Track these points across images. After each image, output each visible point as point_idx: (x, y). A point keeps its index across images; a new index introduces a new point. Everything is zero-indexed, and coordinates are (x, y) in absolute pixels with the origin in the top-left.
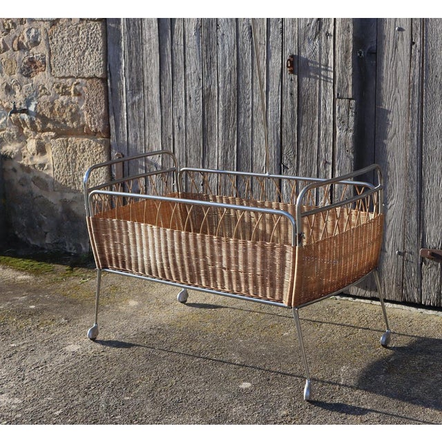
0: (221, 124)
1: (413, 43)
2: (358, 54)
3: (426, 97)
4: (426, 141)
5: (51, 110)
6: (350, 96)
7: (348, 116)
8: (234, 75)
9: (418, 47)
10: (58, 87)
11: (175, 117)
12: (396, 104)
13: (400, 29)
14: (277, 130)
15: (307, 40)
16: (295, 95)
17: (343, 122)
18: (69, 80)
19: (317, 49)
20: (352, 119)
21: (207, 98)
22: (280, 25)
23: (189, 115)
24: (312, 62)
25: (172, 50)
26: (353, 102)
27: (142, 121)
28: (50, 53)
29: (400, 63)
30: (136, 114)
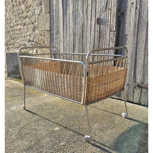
0: (78, 43)
1: (136, 8)
2: (118, 15)
3: (140, 28)
4: (138, 44)
5: (39, 40)
6: (115, 30)
7: (114, 37)
8: (82, 27)
9: (138, 9)
10: (40, 34)
11: (67, 41)
12: (129, 32)
13: (133, 3)
14: (93, 44)
15: (103, 12)
16: (98, 32)
17: (112, 40)
18: (42, 32)
19: (106, 15)
20: (115, 38)
21: (74, 35)
22: (95, 8)
23: (70, 40)
24: (104, 20)
25: (66, 20)
26: (115, 32)
27: (59, 43)
28: (38, 24)
29: (132, 16)
30: (57, 41)
